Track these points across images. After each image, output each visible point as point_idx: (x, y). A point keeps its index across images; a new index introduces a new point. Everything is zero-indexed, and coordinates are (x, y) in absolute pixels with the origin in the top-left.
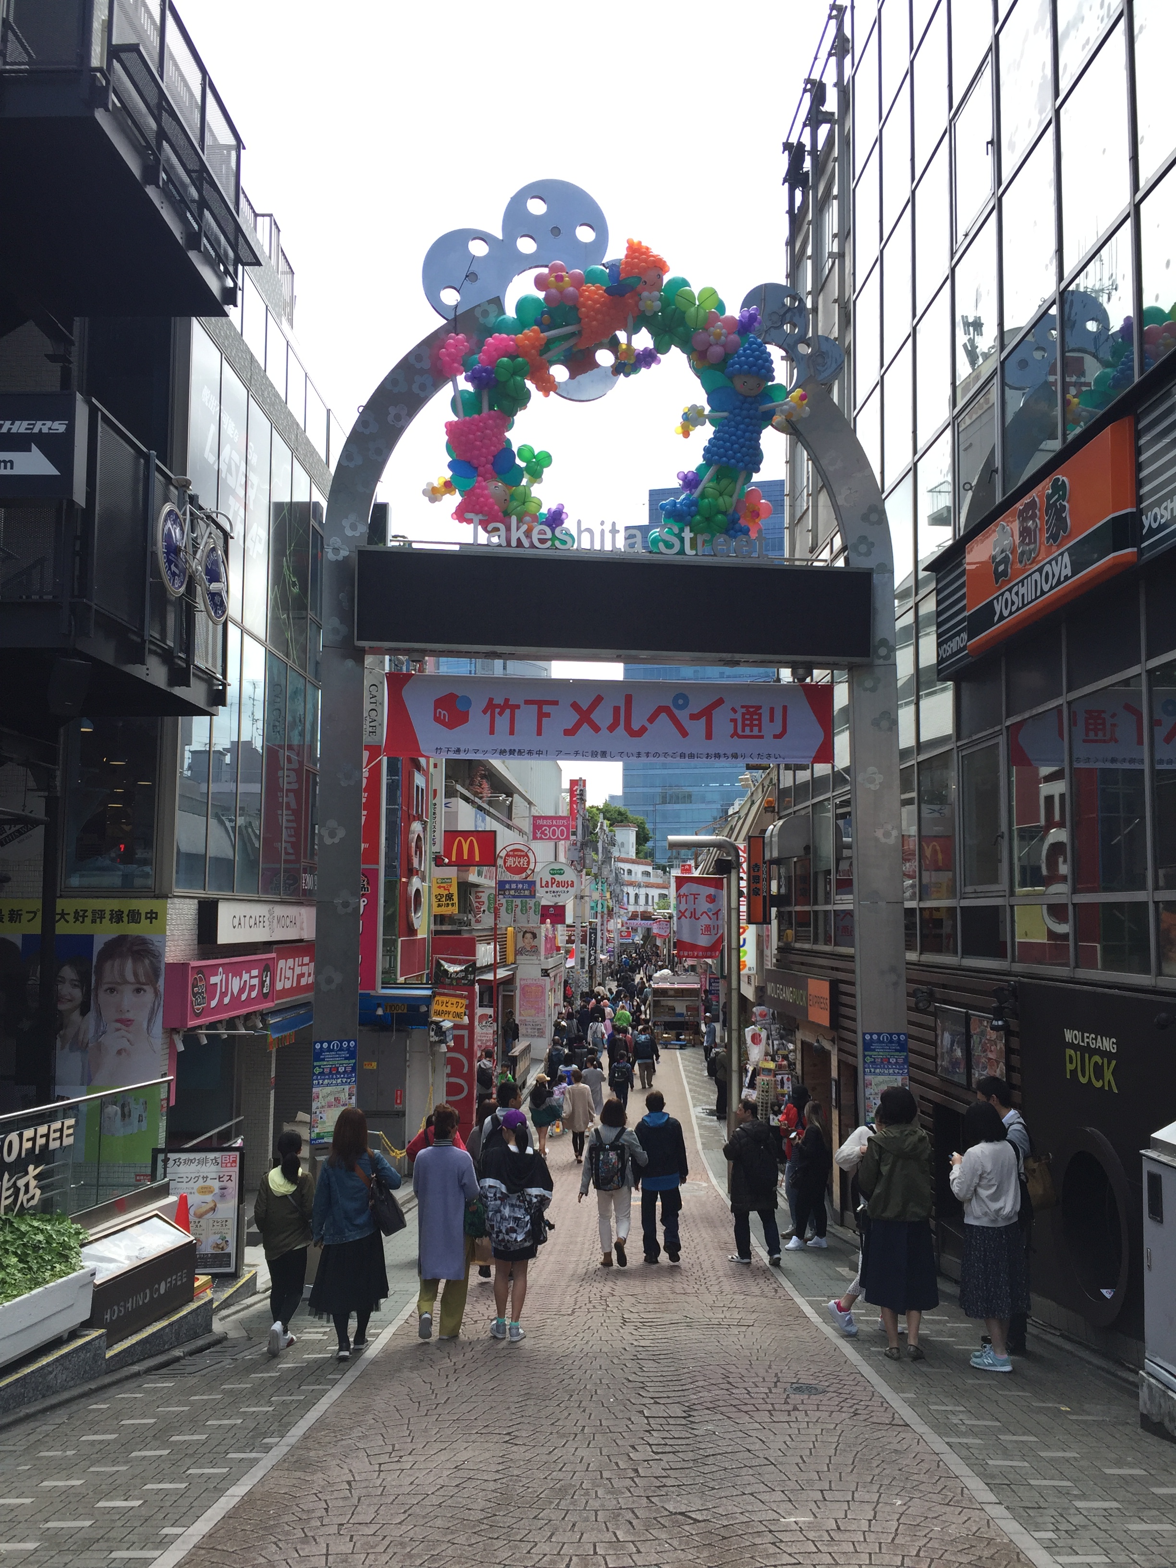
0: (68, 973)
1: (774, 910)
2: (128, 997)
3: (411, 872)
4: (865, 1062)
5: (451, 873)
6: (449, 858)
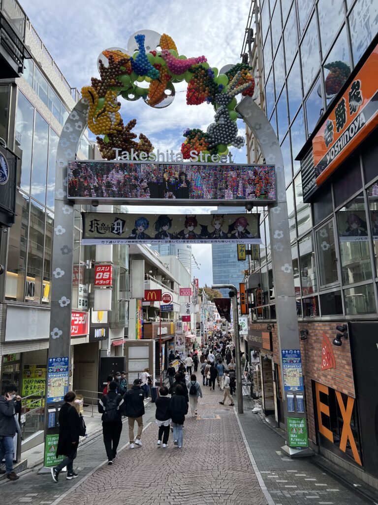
1: (250, 309)
4: (283, 362)
6: (146, 299)
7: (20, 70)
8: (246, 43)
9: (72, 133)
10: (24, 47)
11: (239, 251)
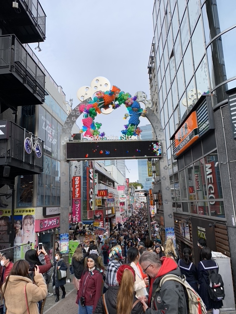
0: (18, 222)
1: (155, 202)
2: (29, 226)
3: (90, 198)
4: (167, 233)
5: (101, 197)
6: (100, 195)
7: (43, 101)
8: (150, 64)
9: (67, 128)
10: (45, 91)
11: (149, 171)
